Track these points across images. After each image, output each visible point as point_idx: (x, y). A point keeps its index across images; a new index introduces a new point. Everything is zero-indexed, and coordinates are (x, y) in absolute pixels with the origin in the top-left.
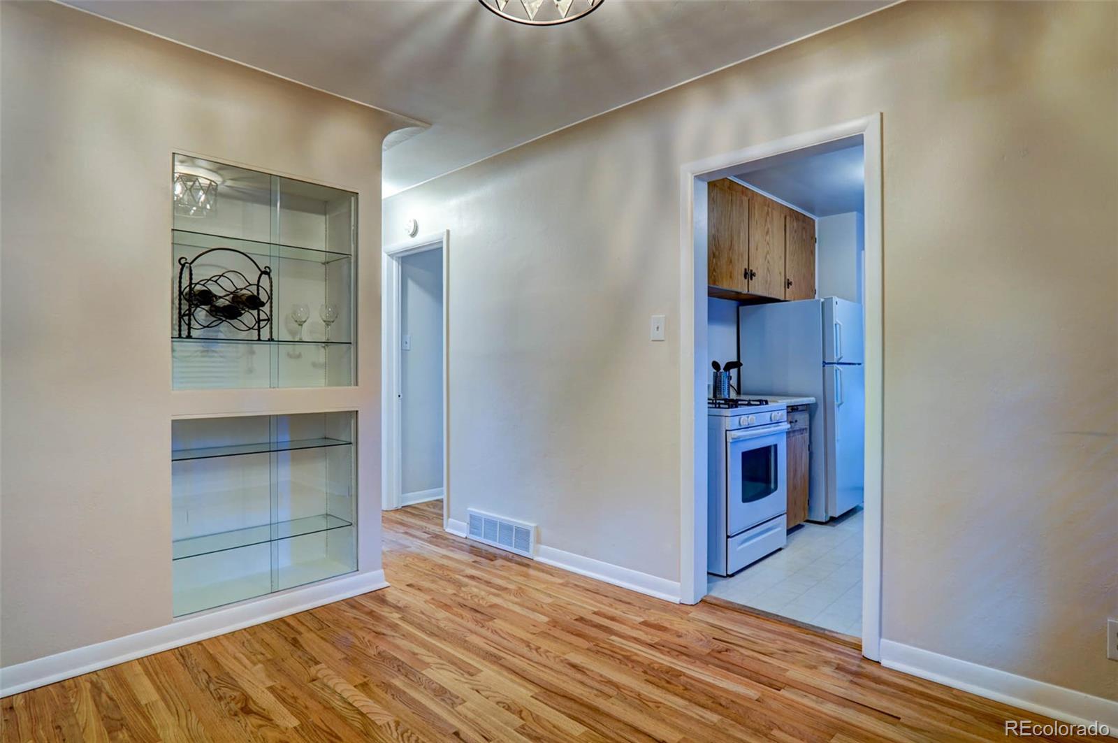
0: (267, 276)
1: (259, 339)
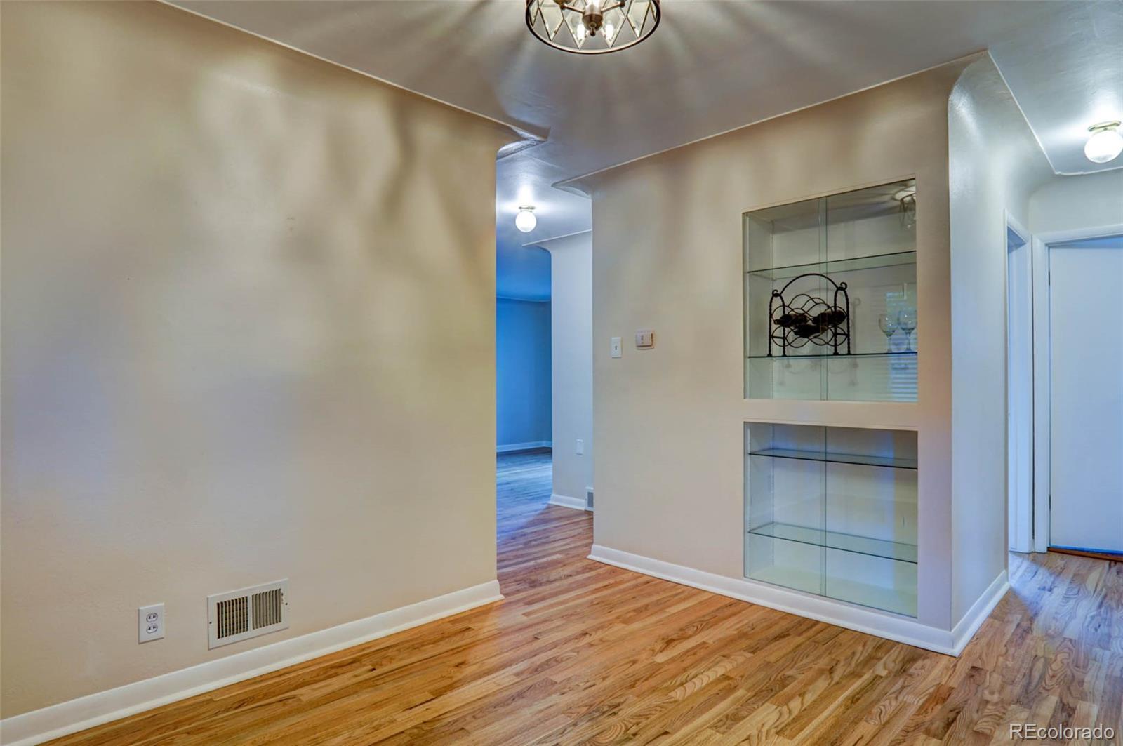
0: (842, 292)
1: (849, 353)
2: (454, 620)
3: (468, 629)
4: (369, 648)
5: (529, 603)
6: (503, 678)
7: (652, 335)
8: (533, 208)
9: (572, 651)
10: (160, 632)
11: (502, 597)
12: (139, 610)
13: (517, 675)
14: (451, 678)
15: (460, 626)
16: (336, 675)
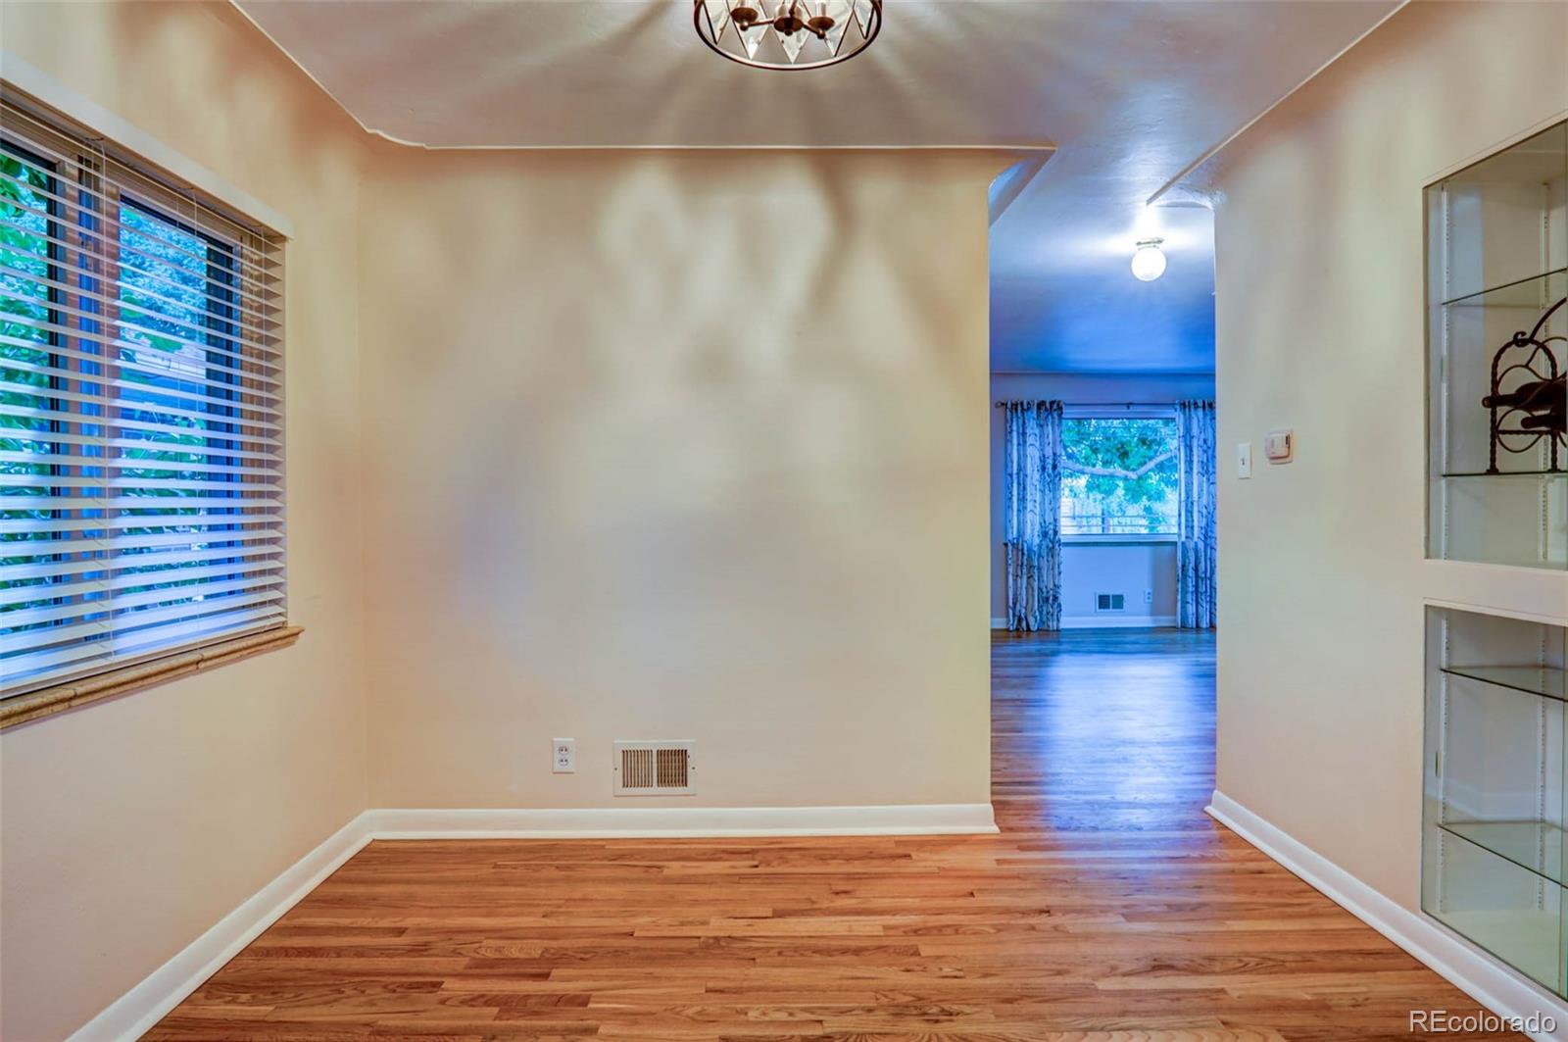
2: (901, 841)
3: (907, 856)
4: (780, 843)
5: (1022, 849)
6: (865, 926)
7: (1288, 439)
8: (1160, 242)
9: (993, 926)
10: (570, 767)
11: (995, 829)
12: (553, 742)
13: (886, 928)
14: (813, 903)
15: (901, 850)
16: (720, 859)
